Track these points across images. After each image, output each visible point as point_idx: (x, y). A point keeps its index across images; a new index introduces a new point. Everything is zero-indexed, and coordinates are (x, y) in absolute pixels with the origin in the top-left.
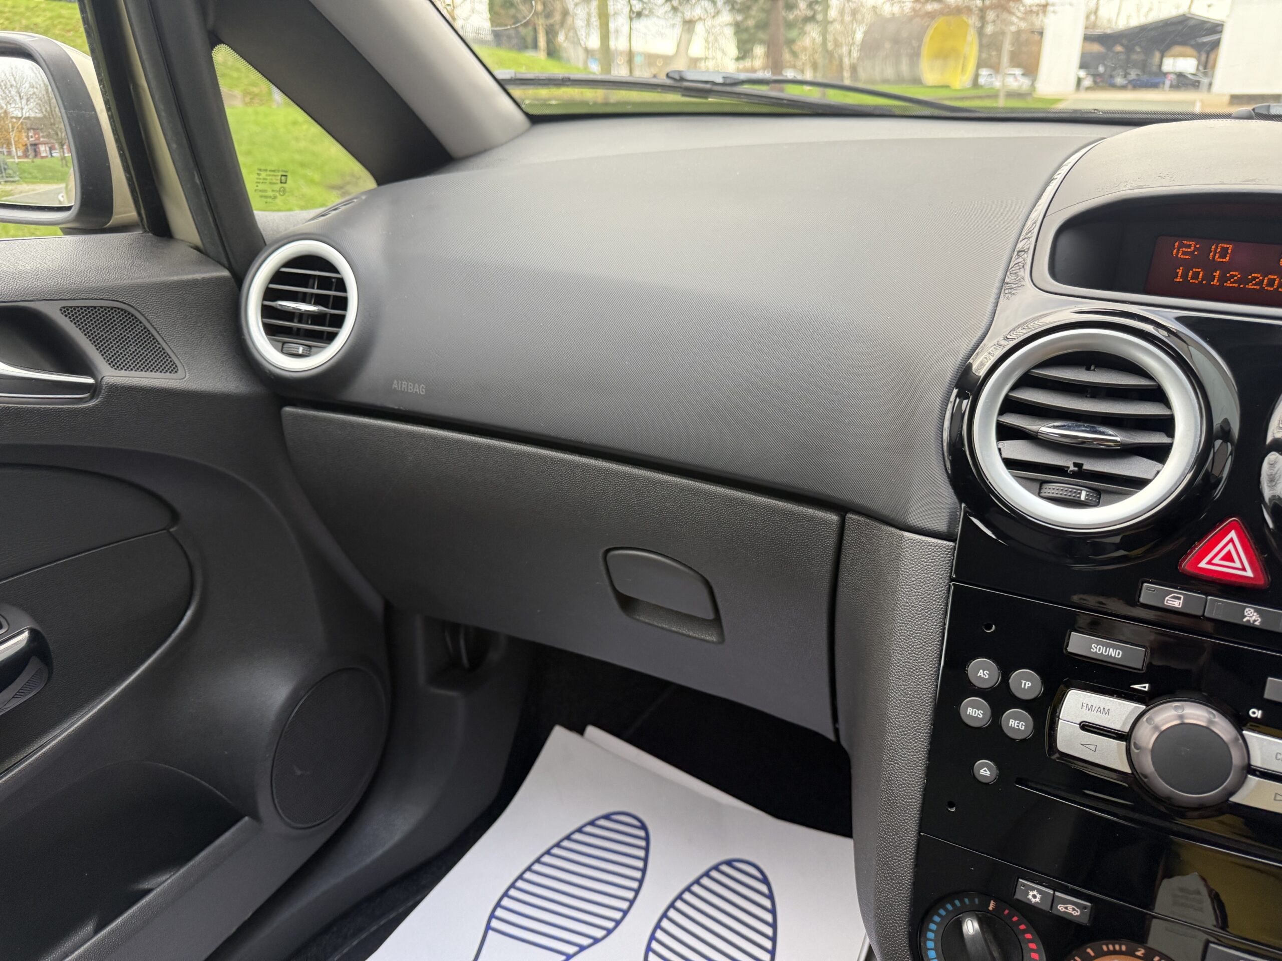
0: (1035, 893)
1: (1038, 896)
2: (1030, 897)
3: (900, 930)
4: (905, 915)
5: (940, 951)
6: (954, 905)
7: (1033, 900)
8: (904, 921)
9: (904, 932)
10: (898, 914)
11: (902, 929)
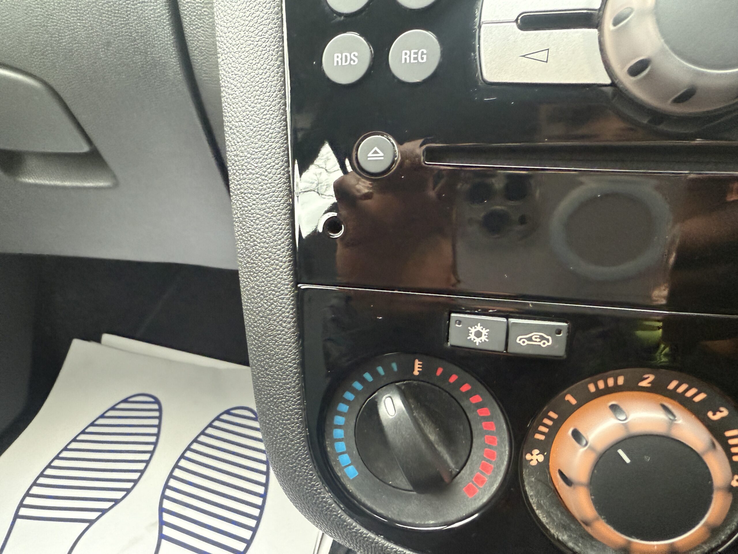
0: (479, 328)
1: (484, 332)
2: (472, 337)
3: (294, 437)
4: (297, 413)
5: (355, 452)
6: (363, 381)
7: (478, 341)
8: (297, 423)
9: (299, 439)
10: (287, 415)
11: (297, 434)
